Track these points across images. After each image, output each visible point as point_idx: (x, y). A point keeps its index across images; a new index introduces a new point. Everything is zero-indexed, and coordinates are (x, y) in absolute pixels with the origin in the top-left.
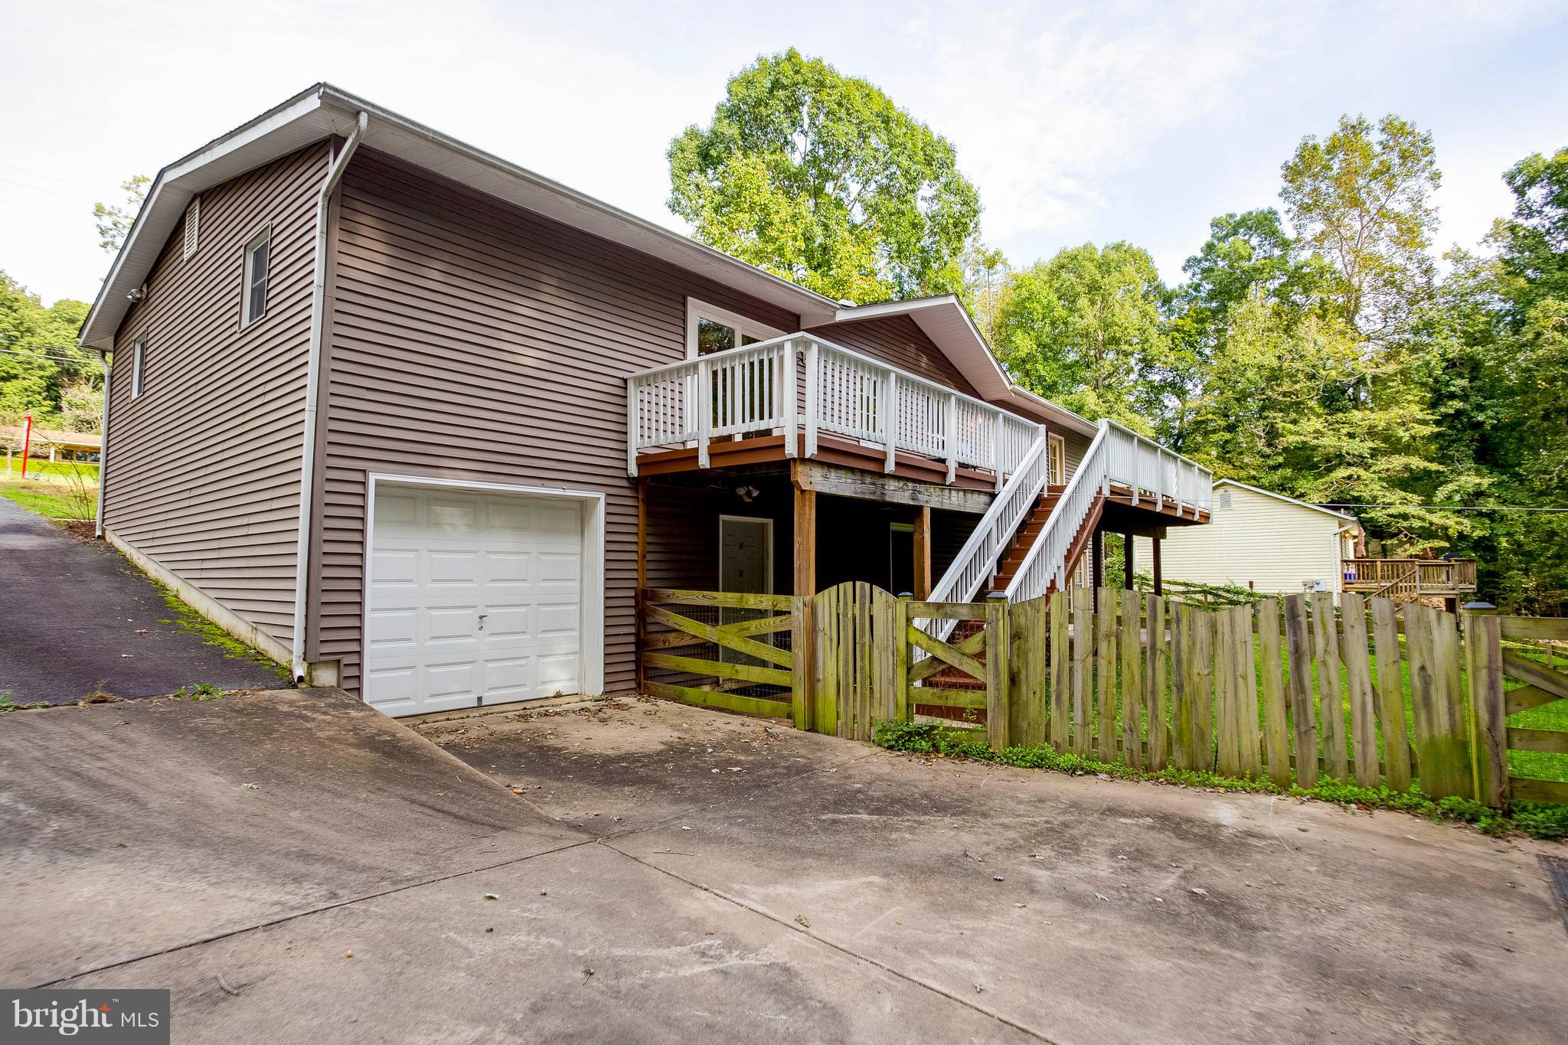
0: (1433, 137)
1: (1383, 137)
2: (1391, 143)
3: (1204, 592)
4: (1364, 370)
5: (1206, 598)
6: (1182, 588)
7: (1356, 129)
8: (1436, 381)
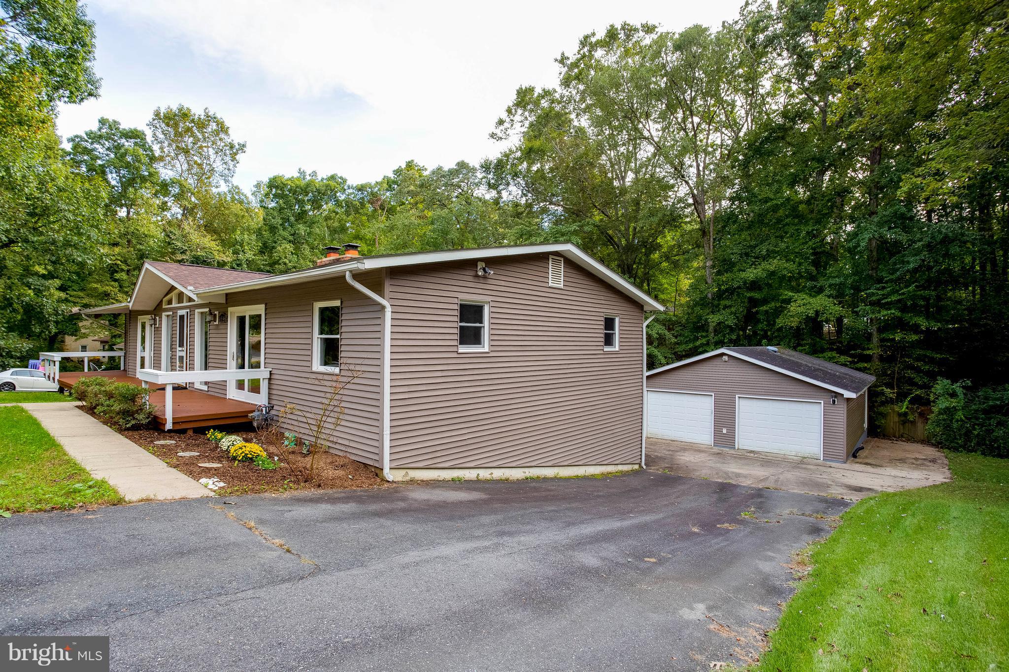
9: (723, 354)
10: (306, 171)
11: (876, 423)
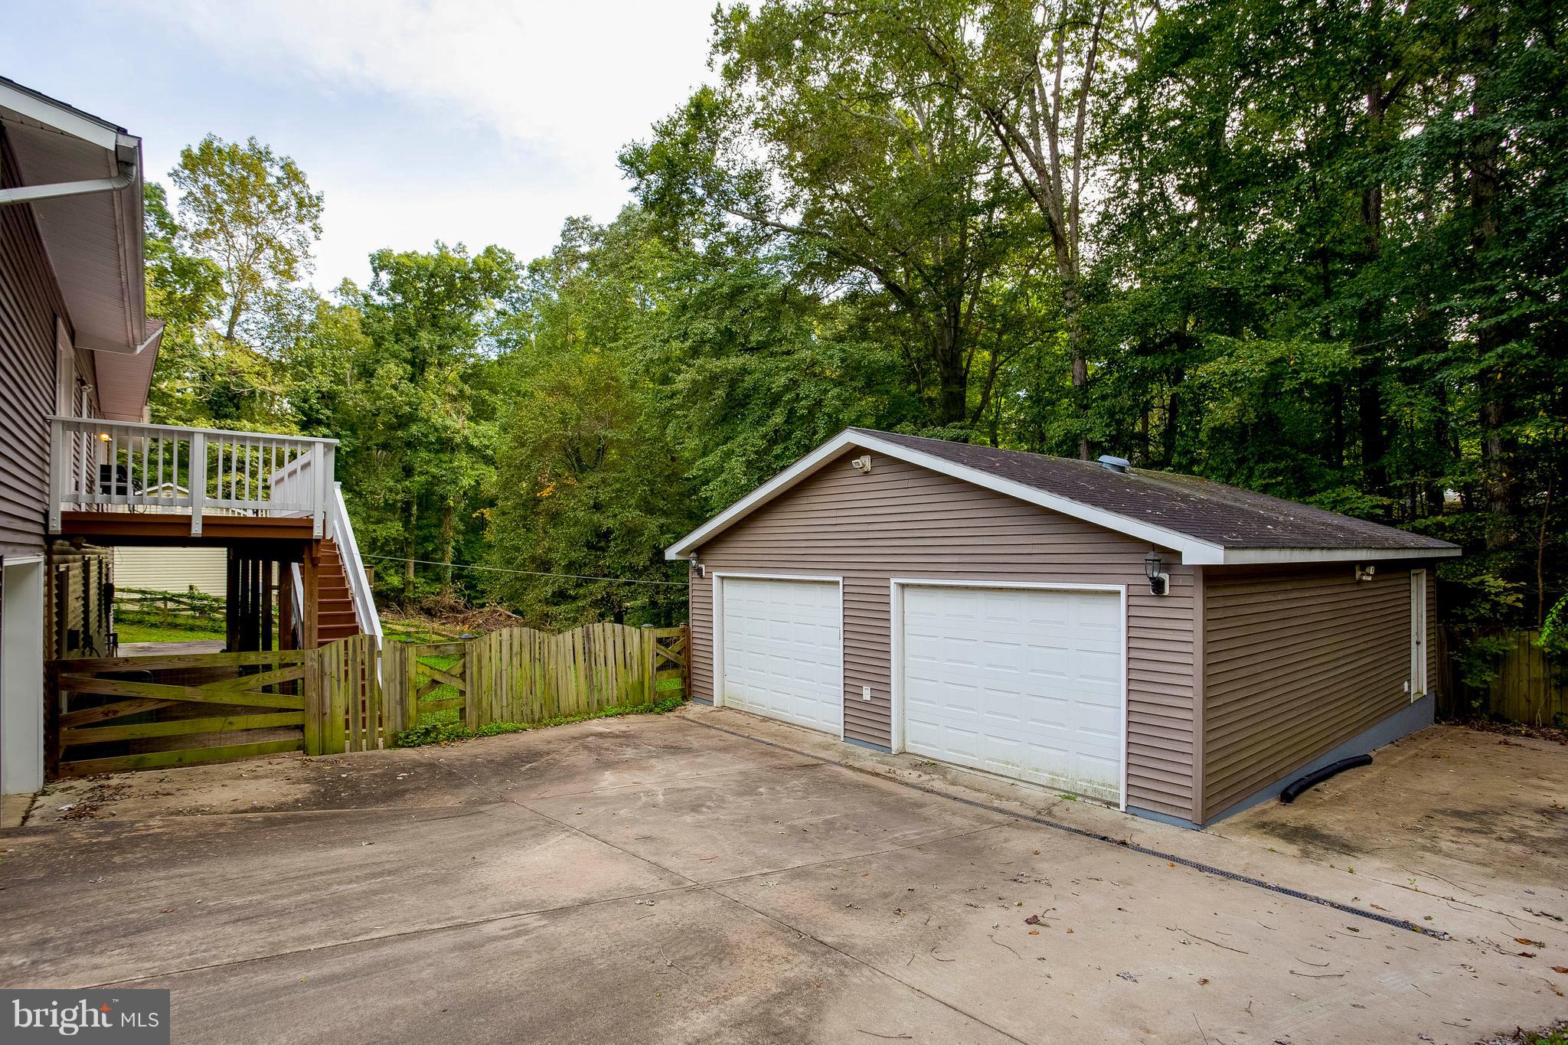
0: (325, 198)
1: (281, 174)
2: (286, 181)
3: (165, 599)
4: (257, 385)
5: (166, 605)
6: (138, 596)
7: (263, 156)
8: (311, 408)
9: (857, 451)
10: (447, 244)
11: (1468, 681)
